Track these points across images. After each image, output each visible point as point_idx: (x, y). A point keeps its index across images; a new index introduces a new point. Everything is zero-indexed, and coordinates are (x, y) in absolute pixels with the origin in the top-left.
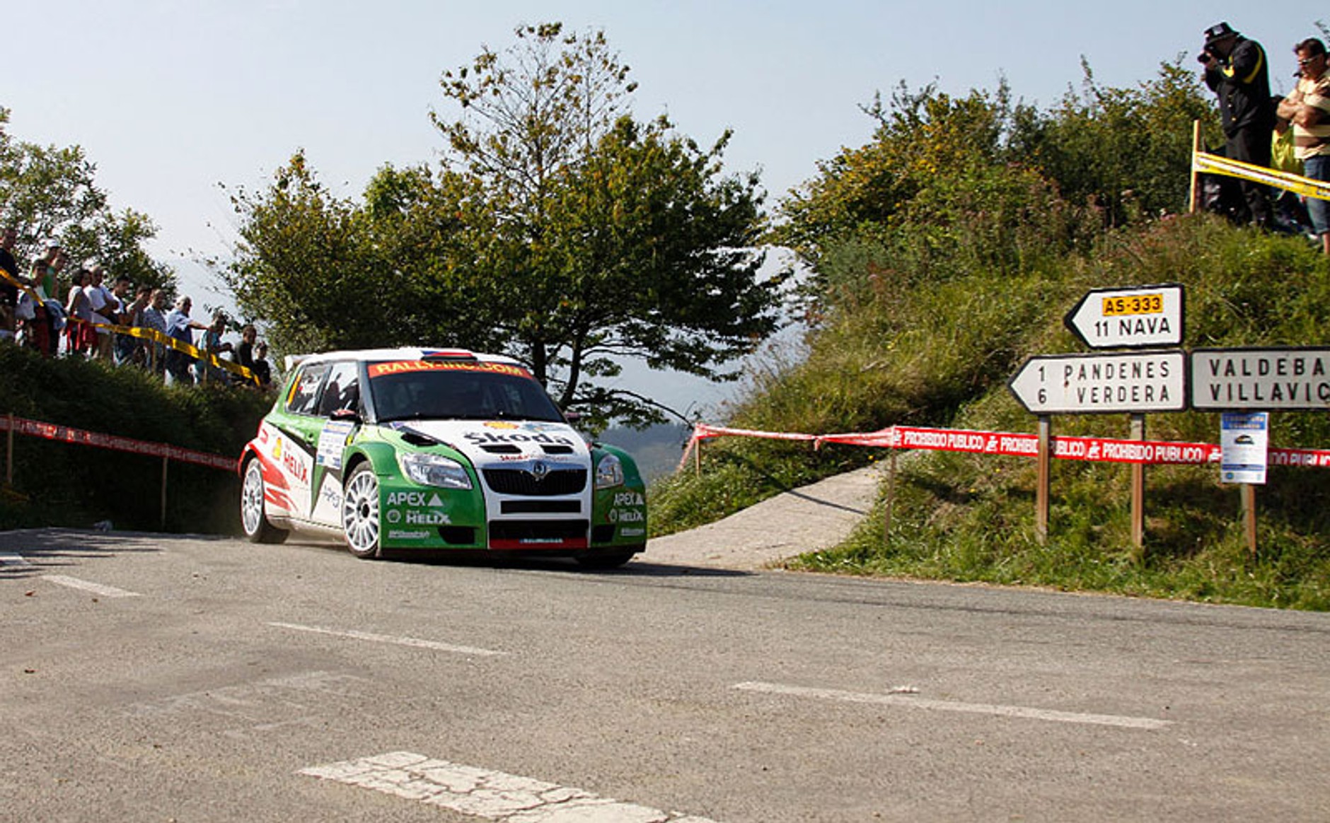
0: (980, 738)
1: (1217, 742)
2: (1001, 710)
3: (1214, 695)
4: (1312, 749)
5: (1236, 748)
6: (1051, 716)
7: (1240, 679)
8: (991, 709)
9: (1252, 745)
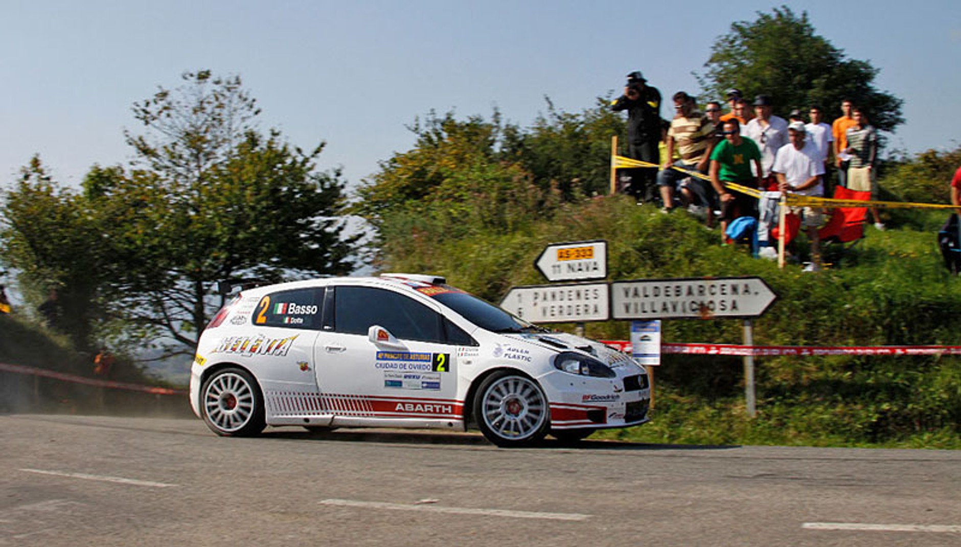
0: (474, 530)
1: (618, 527)
2: (488, 512)
3: (618, 498)
4: (676, 529)
5: (629, 530)
6: (518, 514)
7: (636, 487)
8: (480, 511)
9: (640, 528)
